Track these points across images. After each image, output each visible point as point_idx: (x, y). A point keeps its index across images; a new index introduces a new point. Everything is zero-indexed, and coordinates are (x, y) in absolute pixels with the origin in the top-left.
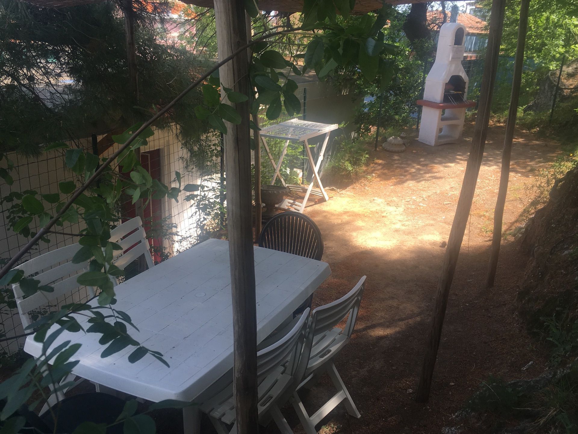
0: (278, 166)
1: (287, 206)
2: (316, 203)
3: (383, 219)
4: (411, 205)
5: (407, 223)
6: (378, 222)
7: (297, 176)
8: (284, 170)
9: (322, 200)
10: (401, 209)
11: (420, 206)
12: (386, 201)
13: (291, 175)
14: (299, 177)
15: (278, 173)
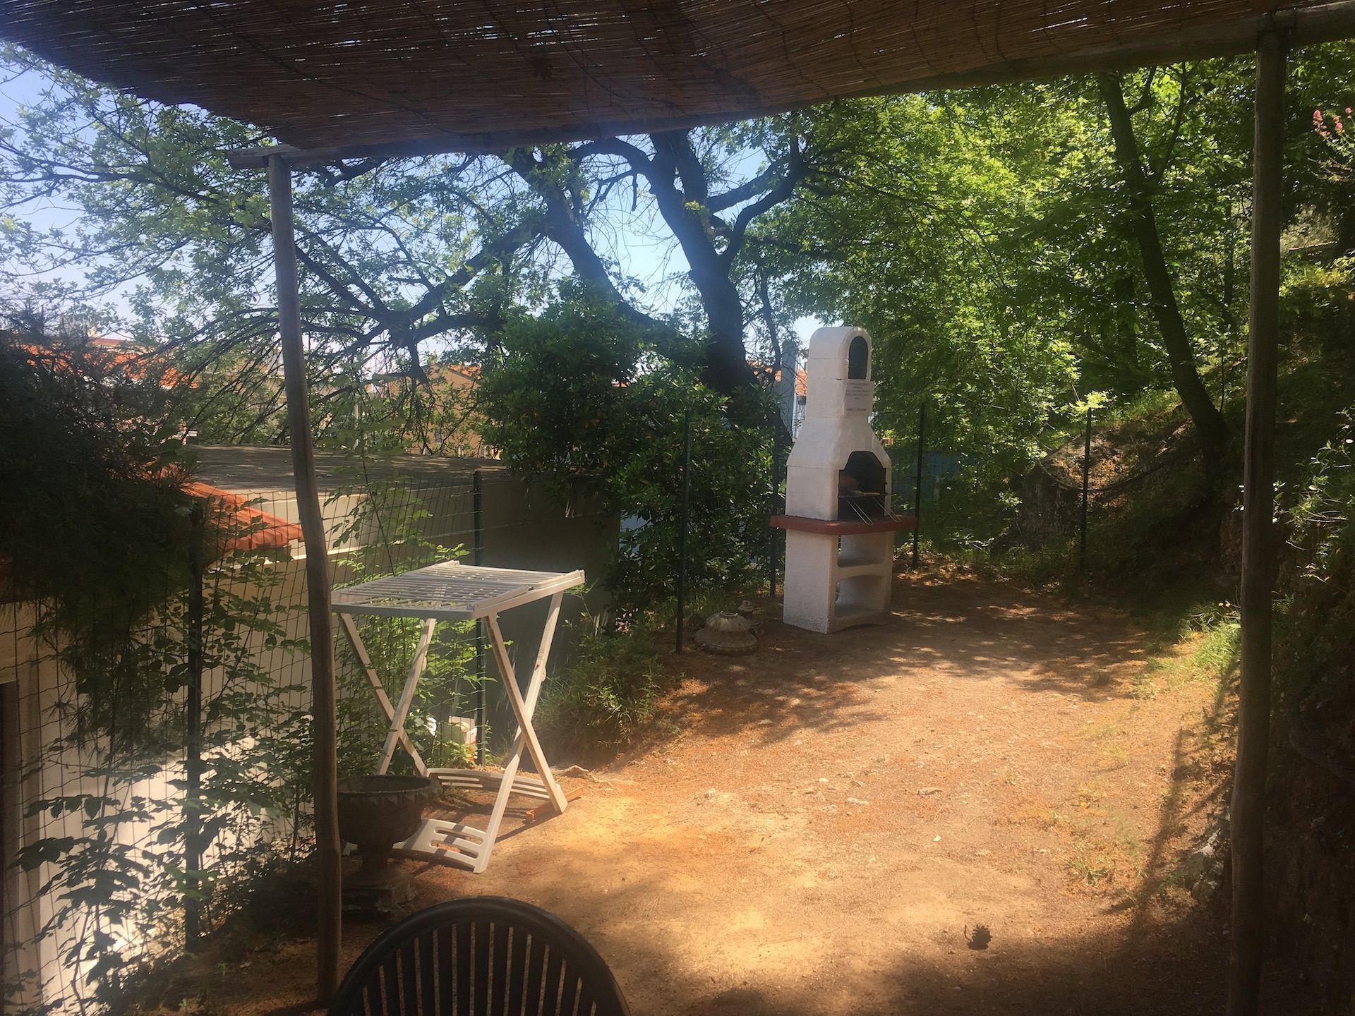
0: (398, 713)
1: (433, 842)
2: (528, 824)
3: (755, 857)
4: (823, 804)
5: (834, 867)
6: (741, 870)
7: (462, 741)
8: (419, 722)
9: (548, 811)
10: (798, 821)
11: (851, 805)
12: (744, 799)
13: (441, 737)
14: (467, 742)
15: (399, 733)
